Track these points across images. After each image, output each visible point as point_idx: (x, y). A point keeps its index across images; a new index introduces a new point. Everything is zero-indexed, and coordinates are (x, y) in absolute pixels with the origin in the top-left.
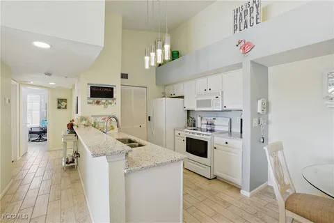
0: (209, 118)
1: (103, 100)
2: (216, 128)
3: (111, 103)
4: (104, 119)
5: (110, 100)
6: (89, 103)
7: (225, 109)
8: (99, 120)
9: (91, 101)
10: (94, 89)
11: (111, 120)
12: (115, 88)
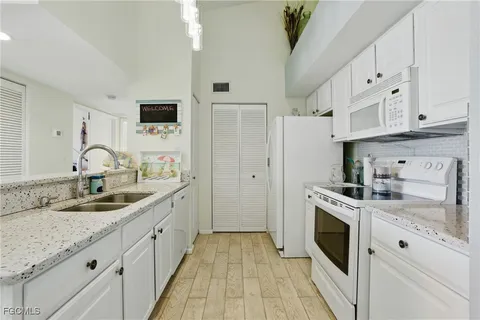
0: (388, 160)
1: (160, 126)
2: (407, 189)
3: (172, 132)
4: (161, 158)
5: (171, 126)
6: (138, 132)
7: (422, 124)
8: (153, 159)
9: (141, 128)
10: (145, 109)
11: (173, 161)
12: (179, 104)
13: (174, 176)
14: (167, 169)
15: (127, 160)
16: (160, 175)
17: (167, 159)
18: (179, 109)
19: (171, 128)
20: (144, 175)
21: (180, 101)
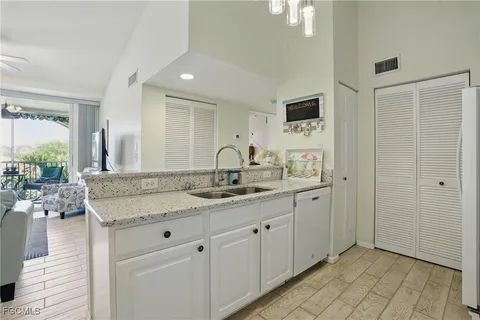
1: (304, 124)
3: (315, 128)
4: (304, 156)
5: (314, 122)
6: (285, 131)
8: (298, 157)
9: (287, 127)
10: (291, 108)
11: (315, 158)
12: (320, 98)
13: (315, 175)
14: (309, 167)
15: (274, 158)
16: (303, 174)
17: (310, 157)
18: (320, 102)
19: (314, 124)
20: (289, 172)
21: (321, 94)
